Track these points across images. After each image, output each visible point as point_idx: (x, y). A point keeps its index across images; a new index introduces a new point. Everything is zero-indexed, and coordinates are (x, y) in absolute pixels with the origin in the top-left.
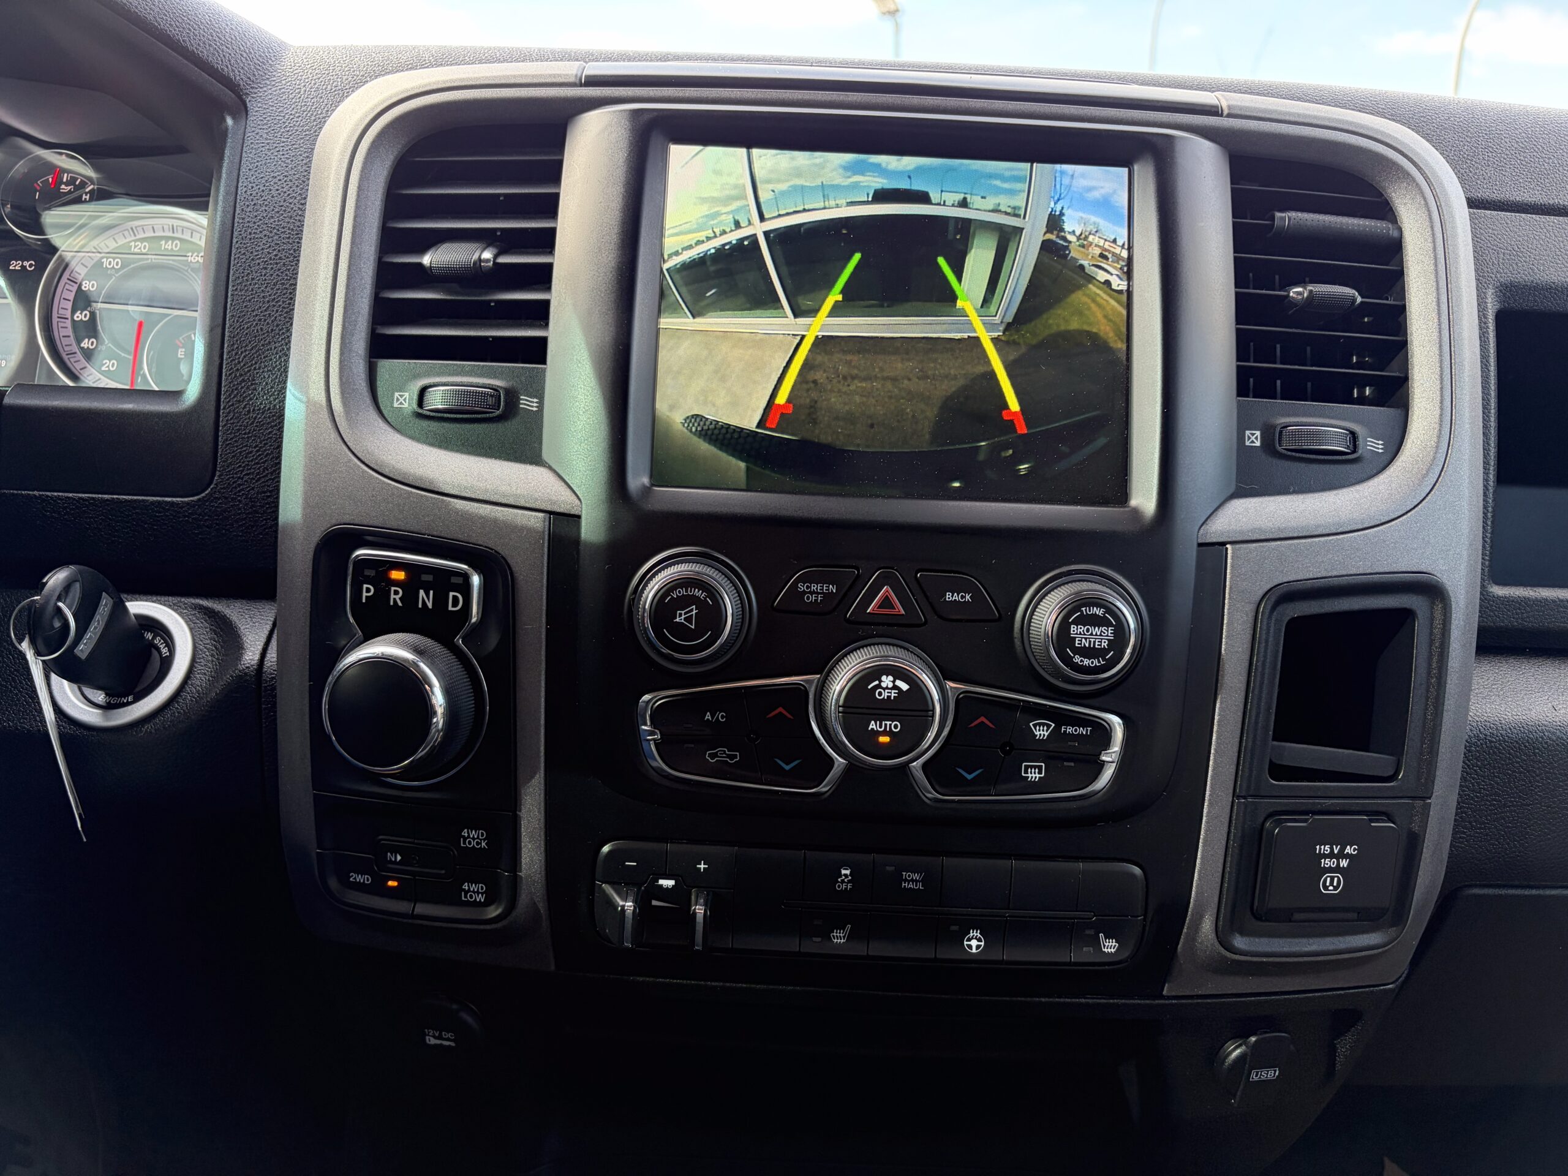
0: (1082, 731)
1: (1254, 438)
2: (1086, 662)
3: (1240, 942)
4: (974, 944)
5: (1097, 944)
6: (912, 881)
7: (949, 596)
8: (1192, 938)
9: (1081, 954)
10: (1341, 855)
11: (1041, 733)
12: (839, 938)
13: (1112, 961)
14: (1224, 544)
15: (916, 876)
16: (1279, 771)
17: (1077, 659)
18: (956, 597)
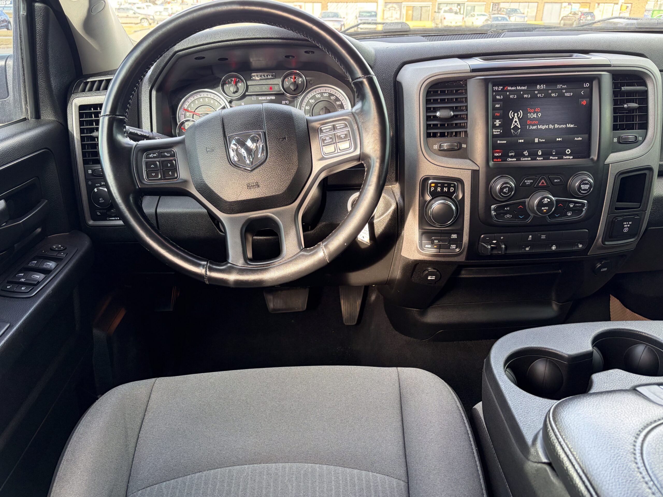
0: (580, 205)
1: (615, 140)
2: (584, 192)
3: (607, 243)
4: (554, 248)
5: (578, 246)
6: (543, 237)
7: (555, 181)
8: (596, 243)
9: (575, 248)
10: (628, 224)
11: (571, 206)
12: (527, 249)
13: (581, 249)
14: (609, 164)
15: (544, 236)
16: (617, 209)
17: (582, 192)
18: (557, 181)
